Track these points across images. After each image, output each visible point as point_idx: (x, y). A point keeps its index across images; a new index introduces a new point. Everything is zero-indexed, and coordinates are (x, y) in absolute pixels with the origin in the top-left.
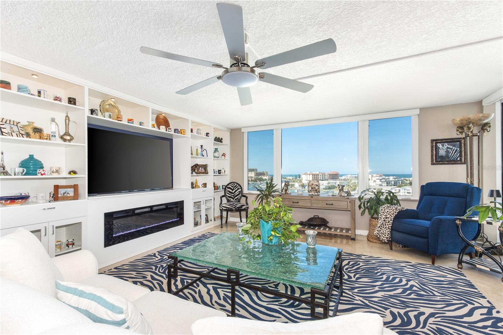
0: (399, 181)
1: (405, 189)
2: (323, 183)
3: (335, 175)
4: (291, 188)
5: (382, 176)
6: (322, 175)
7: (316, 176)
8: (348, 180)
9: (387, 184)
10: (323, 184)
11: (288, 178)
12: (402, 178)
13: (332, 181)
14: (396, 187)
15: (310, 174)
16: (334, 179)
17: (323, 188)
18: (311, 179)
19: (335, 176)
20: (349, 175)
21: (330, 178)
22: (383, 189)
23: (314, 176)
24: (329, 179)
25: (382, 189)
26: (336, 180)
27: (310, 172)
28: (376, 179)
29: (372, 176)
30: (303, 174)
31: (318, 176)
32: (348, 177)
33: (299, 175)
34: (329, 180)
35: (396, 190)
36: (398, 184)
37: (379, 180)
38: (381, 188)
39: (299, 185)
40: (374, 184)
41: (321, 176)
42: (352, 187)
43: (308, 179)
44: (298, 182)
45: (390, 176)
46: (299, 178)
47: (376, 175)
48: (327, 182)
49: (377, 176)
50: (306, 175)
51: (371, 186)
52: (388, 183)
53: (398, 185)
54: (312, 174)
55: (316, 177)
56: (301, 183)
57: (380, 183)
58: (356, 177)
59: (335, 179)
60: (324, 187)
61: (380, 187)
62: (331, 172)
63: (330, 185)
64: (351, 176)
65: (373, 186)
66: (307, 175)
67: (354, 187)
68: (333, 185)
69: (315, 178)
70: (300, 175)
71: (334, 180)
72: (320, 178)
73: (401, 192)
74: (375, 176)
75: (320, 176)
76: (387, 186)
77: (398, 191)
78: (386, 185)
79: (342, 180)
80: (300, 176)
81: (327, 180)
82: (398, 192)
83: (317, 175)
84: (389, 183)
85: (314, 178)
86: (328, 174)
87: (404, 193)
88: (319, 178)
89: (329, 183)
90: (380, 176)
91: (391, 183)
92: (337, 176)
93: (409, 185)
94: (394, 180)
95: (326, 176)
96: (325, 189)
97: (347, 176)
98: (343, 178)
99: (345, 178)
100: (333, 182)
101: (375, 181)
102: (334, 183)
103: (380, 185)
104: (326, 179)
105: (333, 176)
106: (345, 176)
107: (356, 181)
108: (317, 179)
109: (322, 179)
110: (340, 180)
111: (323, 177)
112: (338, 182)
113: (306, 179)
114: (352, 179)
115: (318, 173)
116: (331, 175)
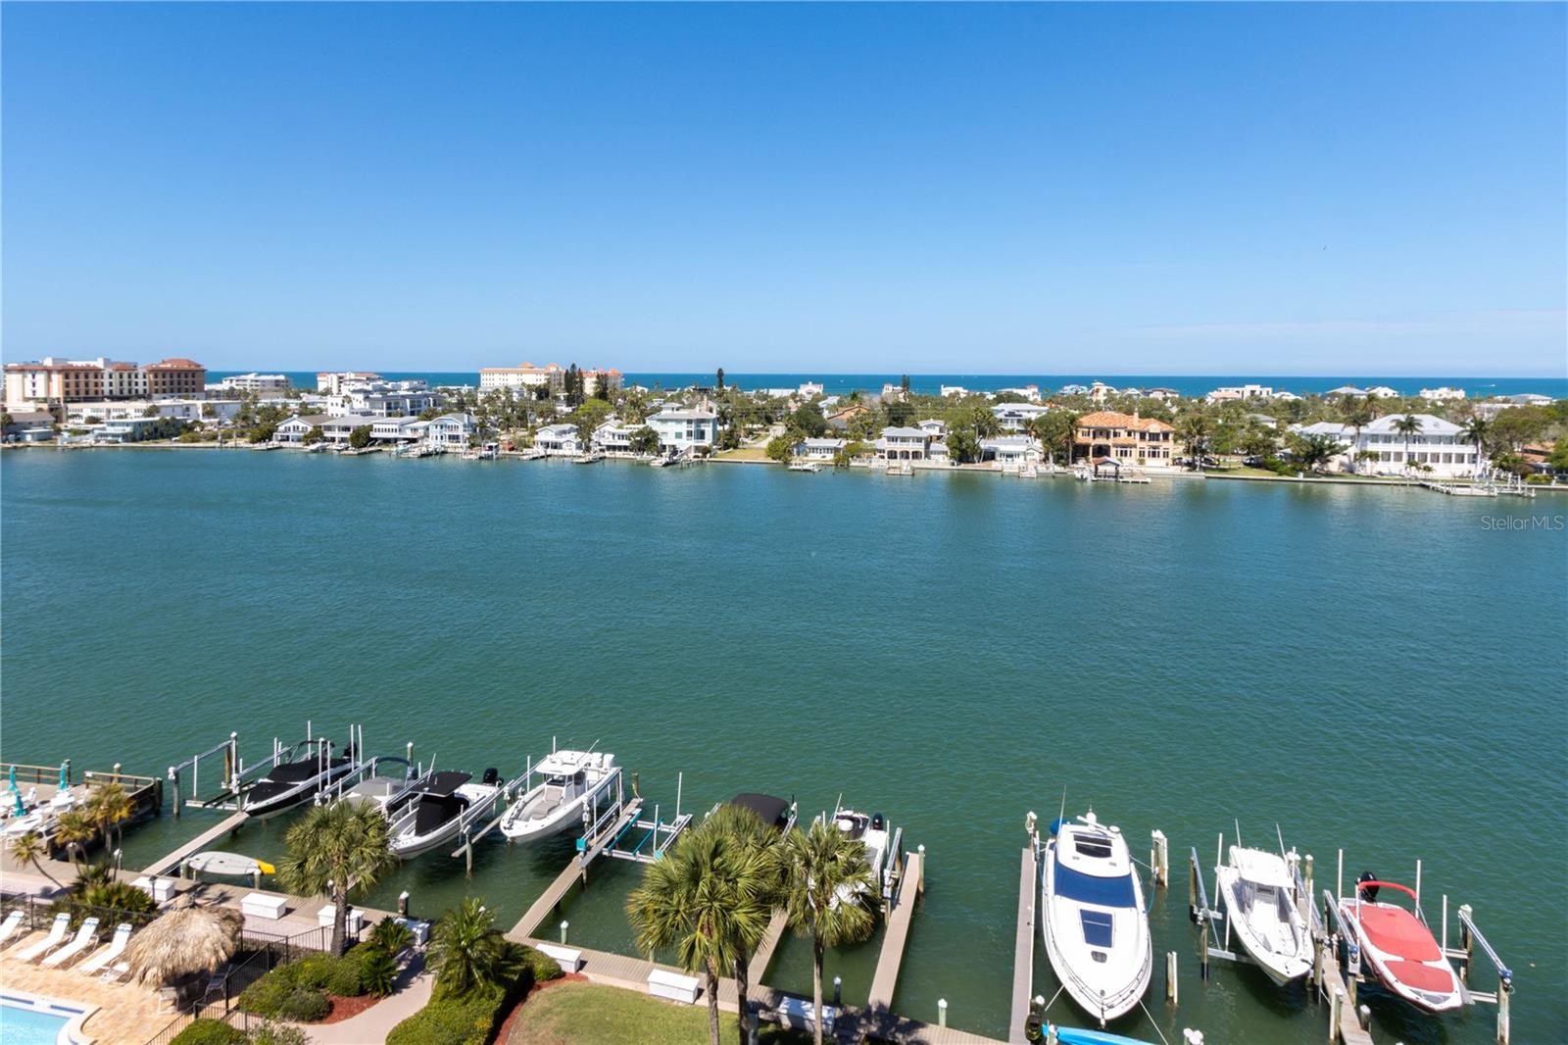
0: (427, 396)
1: (442, 427)
2: (124, 410)
3: (186, 377)
5: (373, 380)
6: (121, 377)
7: (87, 377)
8: (247, 395)
9: (389, 408)
10: (121, 417)
12: (439, 388)
13: (167, 402)
14: (415, 417)
15: (50, 372)
16: (179, 391)
17: (125, 437)
18: (57, 392)
19: (183, 379)
20: (252, 376)
21: (160, 387)
22: (375, 426)
23: (72, 380)
24: (157, 391)
25: (372, 426)
26: (191, 394)
27: (54, 360)
28: (354, 392)
29: (340, 378)
31: (99, 380)
32: (248, 383)
34: (155, 396)
35: (415, 430)
36: (424, 408)
37: (361, 397)
38: (366, 424)
40: (346, 411)
41: (116, 380)
42: (258, 425)
43: (41, 394)
45: (400, 381)
47: (353, 376)
48: (143, 405)
49: (356, 381)
50: (30, 376)
51: (332, 418)
52: (393, 405)
53: (423, 412)
54: (59, 372)
55: (87, 385)
57: (366, 406)
58: (277, 383)
59: (187, 391)
60: (128, 429)
61: (365, 422)
62: (163, 362)
63: (157, 418)
64: (257, 378)
65: (343, 416)
66: (35, 371)
67: (266, 426)
68: (173, 419)
69: (82, 387)
71: (180, 397)
72: (106, 389)
73: (431, 436)
74: (350, 380)
75: (106, 380)
76: (389, 415)
77: (421, 432)
78: (384, 411)
79: (218, 395)
81: (146, 397)
82: (422, 438)
83: (91, 375)
84: (397, 403)
85: (72, 389)
86: (152, 371)
87: (439, 438)
88: (100, 388)
89: (150, 412)
90: (366, 379)
91: (401, 405)
92: (196, 379)
93: (455, 409)
94: (411, 393)
95: (140, 380)
96: (134, 441)
97: (242, 377)
98: (225, 386)
99: (232, 389)
100: (173, 407)
101: (348, 400)
102: (179, 410)
103: (365, 414)
104: (141, 392)
105: (175, 378)
106: (231, 381)
107: (280, 401)
108: (92, 394)
109: (121, 392)
110: (208, 395)
111: (121, 384)
112: (199, 404)
113: (29, 394)
114: (262, 391)
115: (99, 364)
116: (164, 372)
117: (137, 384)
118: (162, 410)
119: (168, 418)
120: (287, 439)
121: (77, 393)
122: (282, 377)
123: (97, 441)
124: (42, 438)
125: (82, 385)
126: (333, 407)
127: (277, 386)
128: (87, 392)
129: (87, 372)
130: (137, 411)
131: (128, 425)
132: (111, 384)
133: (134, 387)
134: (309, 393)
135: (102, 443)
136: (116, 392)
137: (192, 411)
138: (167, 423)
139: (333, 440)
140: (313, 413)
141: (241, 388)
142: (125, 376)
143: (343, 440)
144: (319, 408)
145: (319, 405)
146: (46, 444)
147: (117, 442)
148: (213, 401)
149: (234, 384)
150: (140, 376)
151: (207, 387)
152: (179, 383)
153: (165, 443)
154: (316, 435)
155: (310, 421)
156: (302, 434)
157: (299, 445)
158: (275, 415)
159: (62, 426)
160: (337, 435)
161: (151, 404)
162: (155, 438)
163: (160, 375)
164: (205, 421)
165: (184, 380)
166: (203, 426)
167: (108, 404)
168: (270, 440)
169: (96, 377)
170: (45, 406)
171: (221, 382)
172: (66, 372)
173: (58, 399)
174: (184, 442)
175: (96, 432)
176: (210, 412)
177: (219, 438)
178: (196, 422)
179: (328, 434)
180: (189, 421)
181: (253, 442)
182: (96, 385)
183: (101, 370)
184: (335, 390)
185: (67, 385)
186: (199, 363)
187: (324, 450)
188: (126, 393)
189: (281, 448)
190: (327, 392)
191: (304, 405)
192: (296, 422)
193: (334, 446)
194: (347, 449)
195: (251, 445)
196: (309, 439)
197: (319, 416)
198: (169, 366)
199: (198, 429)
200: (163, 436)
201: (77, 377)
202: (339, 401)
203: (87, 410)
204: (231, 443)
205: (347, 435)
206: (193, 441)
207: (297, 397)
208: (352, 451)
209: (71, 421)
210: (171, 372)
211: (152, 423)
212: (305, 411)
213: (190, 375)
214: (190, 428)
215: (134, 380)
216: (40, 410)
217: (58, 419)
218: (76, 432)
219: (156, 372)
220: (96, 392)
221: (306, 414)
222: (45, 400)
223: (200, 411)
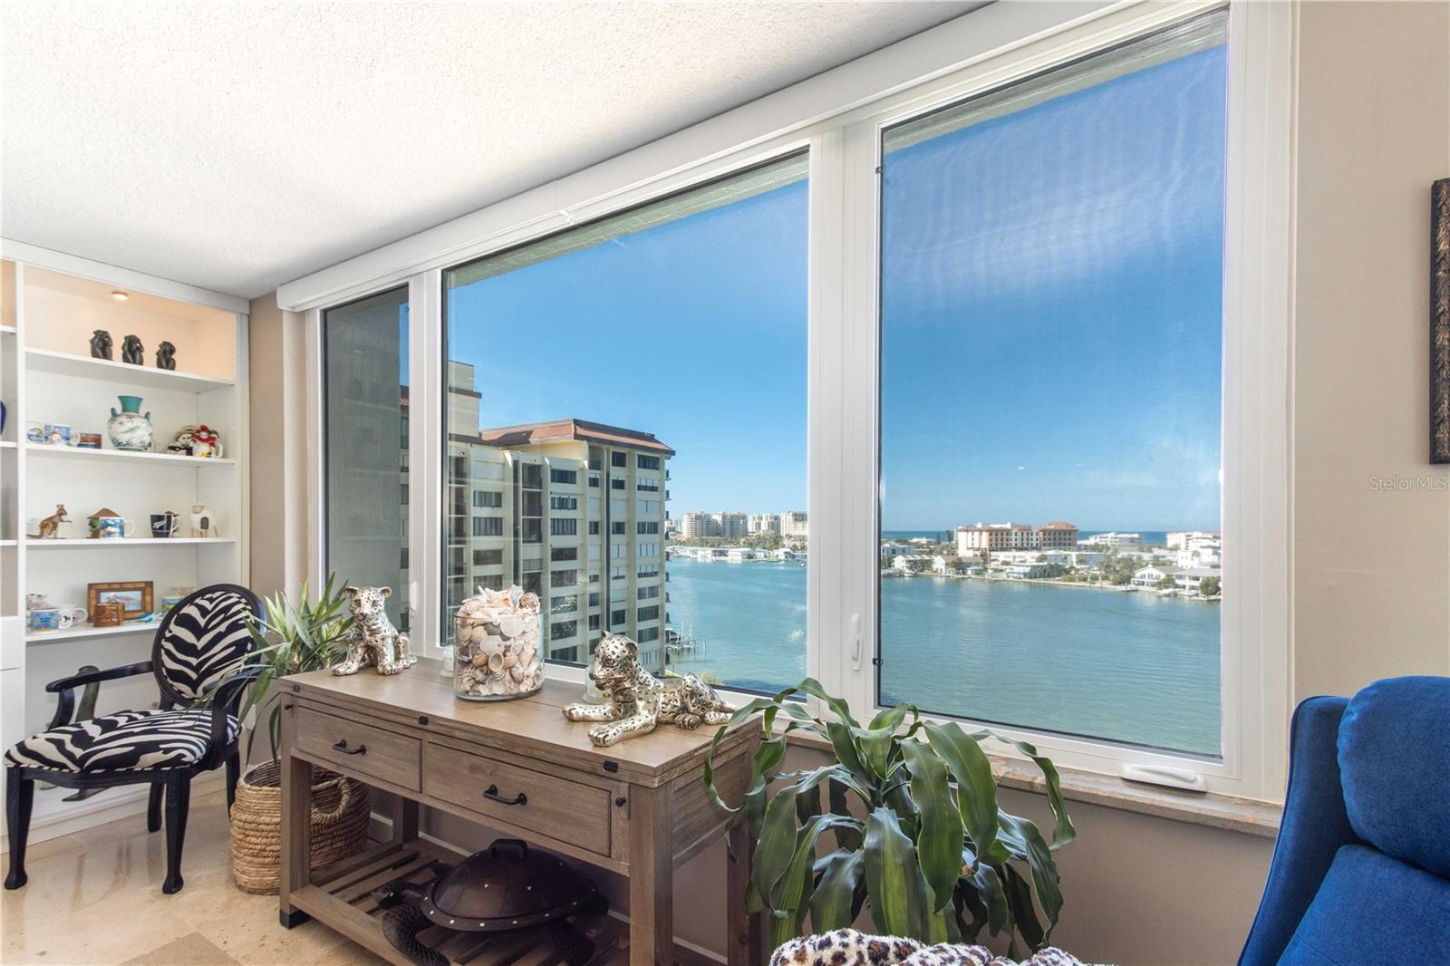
2: (1025, 557)
3: (1065, 535)
4: (921, 571)
6: (1022, 534)
7: (1002, 535)
8: (1108, 549)
10: (1022, 562)
11: (915, 540)
13: (1051, 552)
15: (981, 531)
16: (1060, 545)
17: (1025, 574)
18: (985, 545)
20: (1112, 535)
21: (1047, 542)
23: (994, 536)
24: (1044, 545)
26: (1068, 547)
27: (983, 524)
28: (1202, 547)
29: (1188, 536)
30: (960, 528)
31: (1009, 537)
32: (1109, 539)
33: (948, 531)
34: (1043, 548)
37: (1209, 552)
38: (1216, 576)
39: (947, 564)
40: (1195, 563)
41: (1019, 537)
42: (1118, 571)
43: (976, 546)
44: (945, 552)
46: (947, 543)
48: (1036, 554)
49: (1203, 538)
50: (971, 533)
51: (1182, 569)
54: (988, 531)
55: (1002, 540)
56: (954, 558)
57: (1214, 560)
58: (1132, 540)
59: (1065, 545)
60: (1028, 570)
61: (1213, 573)
62: (1050, 525)
63: (1045, 563)
64: (1115, 536)
65: (1192, 568)
66: (973, 531)
67: (1126, 572)
68: (1056, 564)
69: (999, 541)
70: (952, 533)
71: (1060, 549)
72: (1013, 543)
74: (1197, 538)
75: (1013, 537)
79: (1086, 548)
80: (950, 536)
81: (1037, 548)
83: (1005, 534)
85: (994, 542)
86: (1042, 531)
88: (1010, 542)
89: (1041, 559)
90: (1215, 537)
92: (1072, 537)
96: (1030, 578)
97: (1105, 535)
98: (1091, 541)
99: (1096, 544)
100: (1056, 556)
101: (1196, 554)
102: (1059, 558)
103: (1214, 566)
104: (1034, 545)
105: (1057, 536)
106: (1096, 538)
107: (1135, 554)
108: (1005, 546)
109: (1022, 545)
110: (1079, 548)
111: (1022, 540)
112: (1073, 555)
113: (970, 546)
114: (1120, 546)
115: (1008, 526)
116: (1050, 532)
117: (1032, 540)
118: (1049, 558)
119: (1053, 563)
120: (1143, 584)
121: (996, 545)
122: (1136, 536)
123: (1008, 577)
124: (978, 573)
125: (1000, 540)
126: (1184, 560)
127: (1132, 542)
128: (1002, 545)
129: (1002, 531)
130: (1033, 558)
131: (1027, 566)
132: (1016, 540)
133: (1030, 542)
134: (1160, 548)
135: (1011, 579)
136: (1019, 545)
137: (1069, 560)
138: (1052, 567)
139: (1184, 587)
140: (1164, 564)
141: (1103, 543)
142: (1025, 534)
143: (1192, 588)
144: (1168, 561)
145: (1168, 558)
146: (979, 577)
147: (1020, 578)
148: (1085, 553)
149: (1098, 540)
150: (1034, 534)
151: (1079, 542)
152: (1060, 539)
153: (1051, 581)
154: (1169, 581)
155: (1163, 571)
156: (1156, 581)
157: (1154, 589)
158: (1131, 565)
159: (987, 566)
160: (1188, 583)
161: (1041, 554)
162: (1045, 577)
163: (1047, 534)
164: (1078, 567)
165: (1063, 537)
166: (1077, 570)
167: (1014, 553)
168: (1129, 583)
169: (1007, 535)
170: (978, 553)
171: (1088, 539)
172: (991, 532)
173: (986, 549)
174: (1064, 581)
175: (1008, 571)
176: (1081, 561)
177: (1089, 580)
178: (1072, 568)
179: (1179, 582)
180: (1067, 567)
181: (1114, 584)
182: (1007, 540)
183: (1010, 530)
184: (1183, 546)
185: (991, 540)
186: (1073, 524)
187: (1175, 595)
188: (1025, 545)
189: (1137, 591)
190: (1176, 548)
191: (1156, 558)
192: (1150, 570)
193: (1186, 592)
194: (1197, 595)
195: (1113, 587)
196: (1160, 585)
197: (1170, 567)
198: (1053, 527)
199: (1073, 572)
200: (1049, 576)
201: (997, 535)
202: (1189, 554)
203: (1002, 556)
204: (1098, 584)
205: (1197, 584)
206: (1070, 581)
207: (1150, 551)
208: (1202, 598)
209: (993, 563)
210: (1054, 532)
211: (1042, 566)
212: (1157, 562)
213: (1067, 534)
214: (1068, 572)
215: (1030, 537)
216: (976, 555)
217: (985, 562)
218: (996, 570)
219: (1045, 532)
220: (1007, 545)
221: (1158, 565)
222: (978, 549)
223: (1074, 560)
